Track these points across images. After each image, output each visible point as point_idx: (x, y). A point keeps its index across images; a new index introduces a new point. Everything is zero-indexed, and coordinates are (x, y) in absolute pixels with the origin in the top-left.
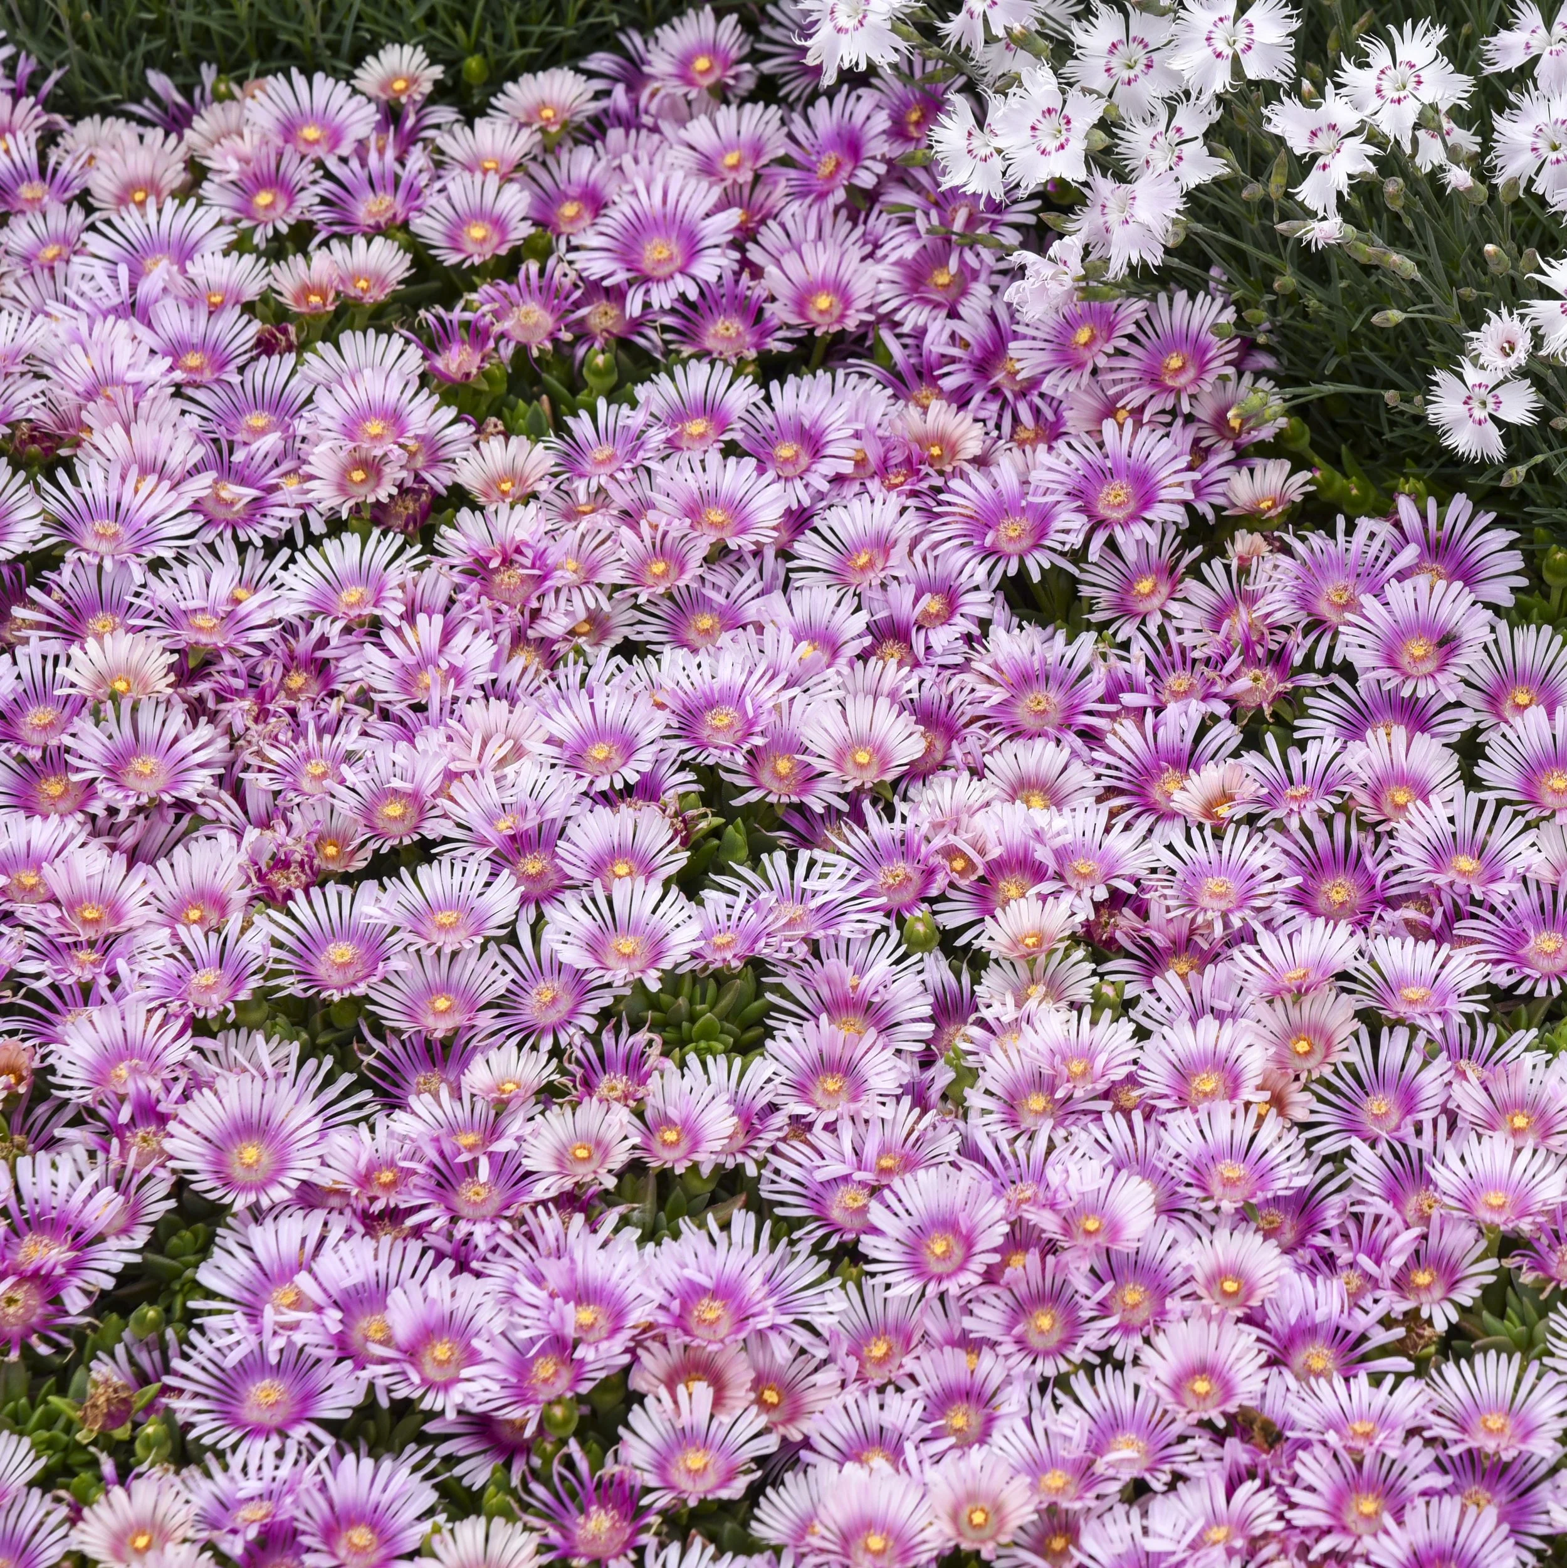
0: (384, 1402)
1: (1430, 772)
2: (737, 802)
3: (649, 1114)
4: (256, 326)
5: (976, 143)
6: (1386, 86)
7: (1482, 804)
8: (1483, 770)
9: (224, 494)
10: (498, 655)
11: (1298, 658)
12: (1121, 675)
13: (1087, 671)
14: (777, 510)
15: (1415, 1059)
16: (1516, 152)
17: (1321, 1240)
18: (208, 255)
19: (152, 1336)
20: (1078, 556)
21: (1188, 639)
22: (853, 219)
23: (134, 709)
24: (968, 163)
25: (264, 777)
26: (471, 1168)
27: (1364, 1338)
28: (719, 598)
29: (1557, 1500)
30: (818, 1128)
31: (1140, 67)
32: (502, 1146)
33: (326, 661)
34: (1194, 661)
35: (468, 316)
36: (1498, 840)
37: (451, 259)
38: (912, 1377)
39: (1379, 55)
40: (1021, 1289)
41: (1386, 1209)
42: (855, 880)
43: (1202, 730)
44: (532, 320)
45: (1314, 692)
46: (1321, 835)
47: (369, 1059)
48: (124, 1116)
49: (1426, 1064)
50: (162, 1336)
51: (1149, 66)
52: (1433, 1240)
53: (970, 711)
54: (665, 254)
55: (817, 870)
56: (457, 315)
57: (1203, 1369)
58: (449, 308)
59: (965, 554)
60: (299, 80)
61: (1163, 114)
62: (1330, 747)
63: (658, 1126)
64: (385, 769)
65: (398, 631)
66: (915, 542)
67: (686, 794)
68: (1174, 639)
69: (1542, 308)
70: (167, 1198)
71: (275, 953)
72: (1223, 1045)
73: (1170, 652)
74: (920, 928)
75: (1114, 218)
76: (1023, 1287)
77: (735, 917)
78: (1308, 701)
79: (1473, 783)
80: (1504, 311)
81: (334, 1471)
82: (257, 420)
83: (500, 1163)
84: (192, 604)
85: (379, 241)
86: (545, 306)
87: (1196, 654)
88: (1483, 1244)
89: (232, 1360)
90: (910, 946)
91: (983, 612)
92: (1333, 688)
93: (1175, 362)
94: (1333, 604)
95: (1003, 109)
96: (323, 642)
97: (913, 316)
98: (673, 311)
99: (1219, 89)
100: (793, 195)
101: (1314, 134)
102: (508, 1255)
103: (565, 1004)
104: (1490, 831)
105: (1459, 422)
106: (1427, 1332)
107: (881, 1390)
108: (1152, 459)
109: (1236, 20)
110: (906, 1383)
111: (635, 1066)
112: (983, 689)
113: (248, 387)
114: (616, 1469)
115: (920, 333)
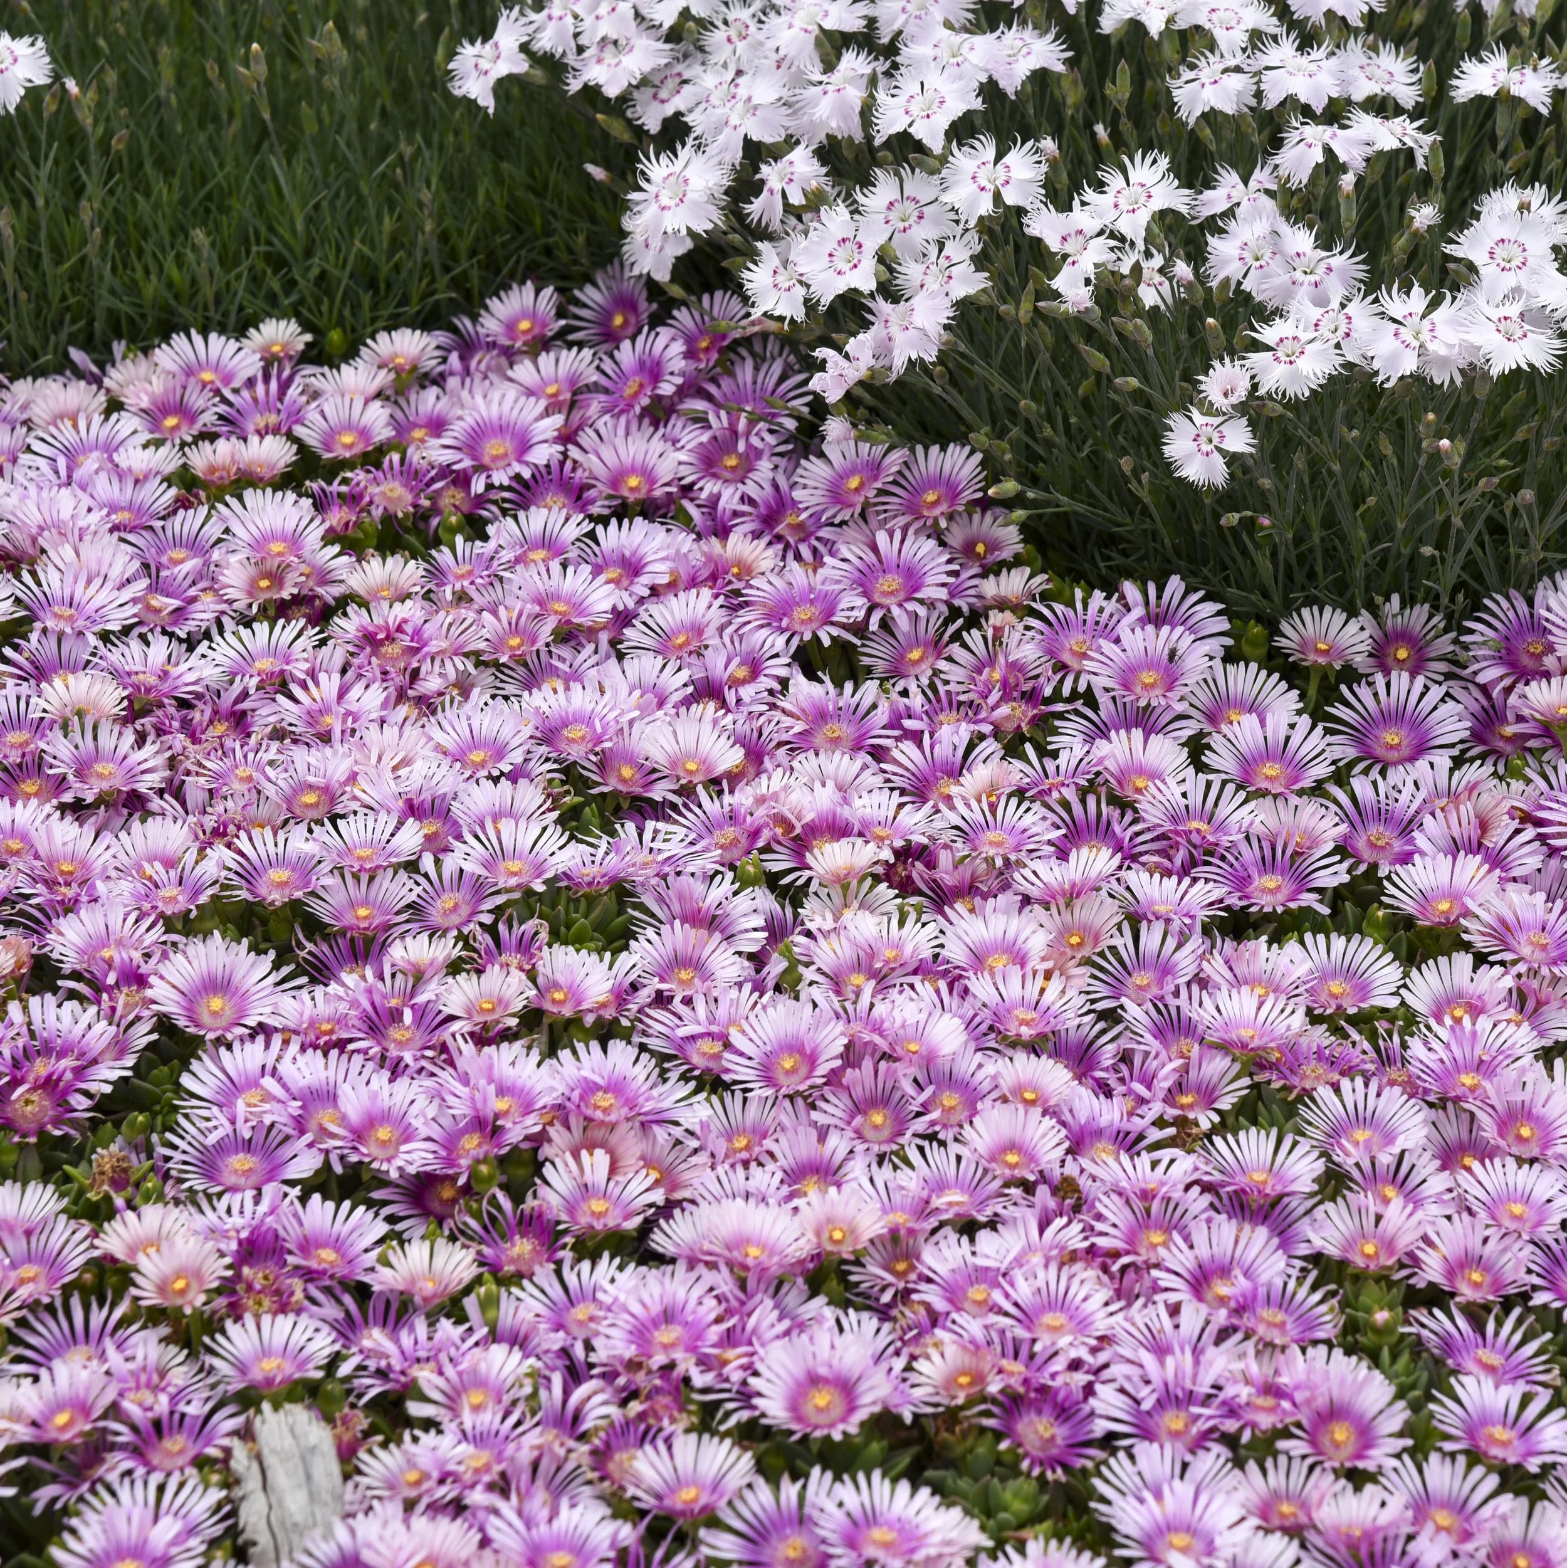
0: (338, 1169)
1: (1164, 765)
2: (594, 791)
3: (540, 980)
4: (173, 492)
5: (780, 279)
6: (1122, 201)
7: (1209, 784)
8: (1208, 758)
9: (154, 603)
10: (387, 699)
11: (1048, 691)
12: (902, 708)
13: (874, 706)
14: (607, 606)
15: (1171, 943)
16: (1226, 262)
17: (1099, 1074)
18: (131, 450)
19: (141, 1138)
20: (860, 629)
21: (952, 687)
22: (656, 424)
23: (95, 728)
24: (774, 295)
25: (202, 780)
26: (396, 1016)
27: (1141, 1137)
28: (564, 667)
29: (1315, 1231)
30: (677, 1000)
31: (914, 218)
32: (420, 999)
33: (244, 713)
34: (960, 704)
35: (344, 489)
36: (1223, 810)
37: (327, 456)
38: (771, 1154)
39: (1115, 181)
40: (857, 1092)
41: (1154, 1045)
42: (692, 843)
43: (971, 747)
44: (395, 494)
45: (1061, 716)
46: (1077, 808)
47: (303, 954)
48: (111, 979)
49: (1180, 946)
50: (148, 1140)
51: (920, 217)
52: (1193, 1073)
53: (777, 738)
54: (501, 451)
55: (661, 836)
56: (336, 487)
57: (1012, 1146)
58: (330, 483)
59: (765, 632)
60: (197, 339)
61: (933, 250)
62: (1079, 751)
63: (548, 990)
64: (301, 768)
65: (304, 686)
66: (721, 629)
67: (551, 781)
68: (942, 689)
69: (1257, 359)
70: (150, 1032)
71: (224, 873)
72: (1011, 934)
73: (939, 700)
74: (751, 869)
75: (894, 330)
76: (859, 1089)
77: (598, 859)
78: (1057, 723)
79: (1200, 767)
80: (1227, 360)
81: (304, 1205)
82: (178, 554)
83: (421, 1012)
84: (135, 668)
85: (269, 438)
86: (406, 485)
87: (962, 698)
88: (1237, 1066)
89: (212, 1139)
90: (744, 882)
91: (783, 672)
92: (1077, 712)
93: (931, 497)
94: (1073, 653)
95: (804, 243)
96: (244, 695)
97: (709, 487)
98: (509, 489)
99: (984, 212)
100: (605, 411)
101: (1064, 239)
102: (433, 1075)
103: (465, 911)
104: (1216, 804)
105: (1189, 457)
106: (1194, 1131)
107: (746, 1164)
108: (920, 555)
109: (996, 162)
110: (765, 1159)
111: (525, 946)
112: (787, 721)
113: (169, 533)
114: (536, 1203)
115: (715, 499)
